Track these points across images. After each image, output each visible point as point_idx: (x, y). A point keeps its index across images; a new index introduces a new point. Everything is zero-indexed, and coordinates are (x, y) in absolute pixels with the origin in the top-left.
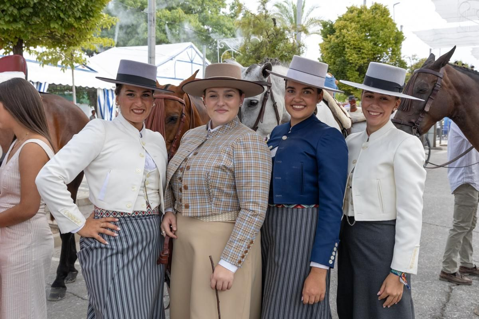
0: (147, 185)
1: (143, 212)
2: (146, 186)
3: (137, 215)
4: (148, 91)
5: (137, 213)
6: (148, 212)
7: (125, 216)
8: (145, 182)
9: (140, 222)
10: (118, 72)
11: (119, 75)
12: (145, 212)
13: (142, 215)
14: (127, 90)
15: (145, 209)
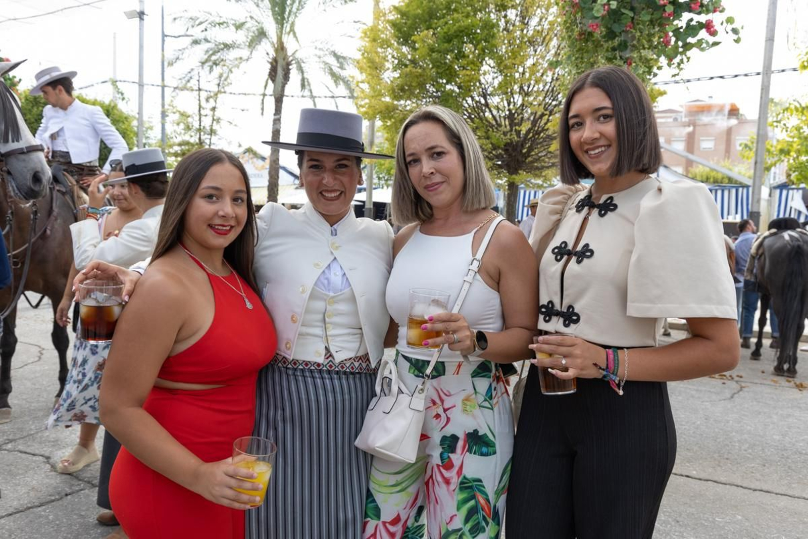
0: (329, 317)
1: (319, 365)
2: (327, 319)
3: (307, 368)
4: (346, 158)
5: (306, 365)
6: (327, 366)
7: (288, 366)
8: (324, 314)
9: (310, 382)
10: (299, 130)
11: (301, 135)
12: (323, 364)
13: (316, 369)
14: (309, 158)
15: (321, 360)
